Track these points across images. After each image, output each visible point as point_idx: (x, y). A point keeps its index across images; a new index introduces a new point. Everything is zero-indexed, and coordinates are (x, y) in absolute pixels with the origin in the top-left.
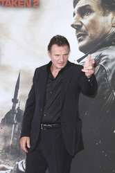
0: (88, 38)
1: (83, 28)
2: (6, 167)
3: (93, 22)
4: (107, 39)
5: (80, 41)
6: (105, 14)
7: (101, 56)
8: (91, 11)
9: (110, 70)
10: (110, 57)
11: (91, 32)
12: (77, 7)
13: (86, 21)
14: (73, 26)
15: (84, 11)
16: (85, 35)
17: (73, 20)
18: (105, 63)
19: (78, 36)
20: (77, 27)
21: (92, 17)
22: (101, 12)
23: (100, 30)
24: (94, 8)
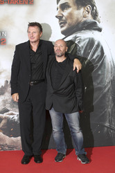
0: (67, 25)
1: (64, 18)
3: (71, 14)
4: (80, 26)
5: (62, 27)
6: (78, 9)
7: (76, 38)
8: (69, 7)
9: (82, 47)
10: (82, 38)
11: (69, 21)
12: (59, 4)
13: (66, 13)
14: (56, 17)
15: (64, 7)
16: (65, 23)
17: (57, 13)
18: (79, 42)
19: (60, 24)
20: (60, 18)
21: (69, 10)
22: (76, 7)
23: (75, 19)
24: (71, 4)
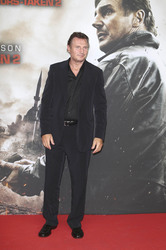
0: (108, 37)
1: (104, 28)
2: (29, 161)
3: (114, 23)
4: (128, 39)
5: (101, 40)
6: (126, 15)
7: (121, 56)
8: (112, 11)
9: (130, 70)
10: (130, 57)
11: (111, 32)
12: (99, 6)
13: (107, 20)
14: (94, 25)
15: (105, 11)
16: (105, 34)
17: (94, 20)
18: (125, 63)
19: (99, 36)
20: (99, 27)
21: (112, 17)
22: (122, 12)
23: (120, 30)
24: (115, 8)
